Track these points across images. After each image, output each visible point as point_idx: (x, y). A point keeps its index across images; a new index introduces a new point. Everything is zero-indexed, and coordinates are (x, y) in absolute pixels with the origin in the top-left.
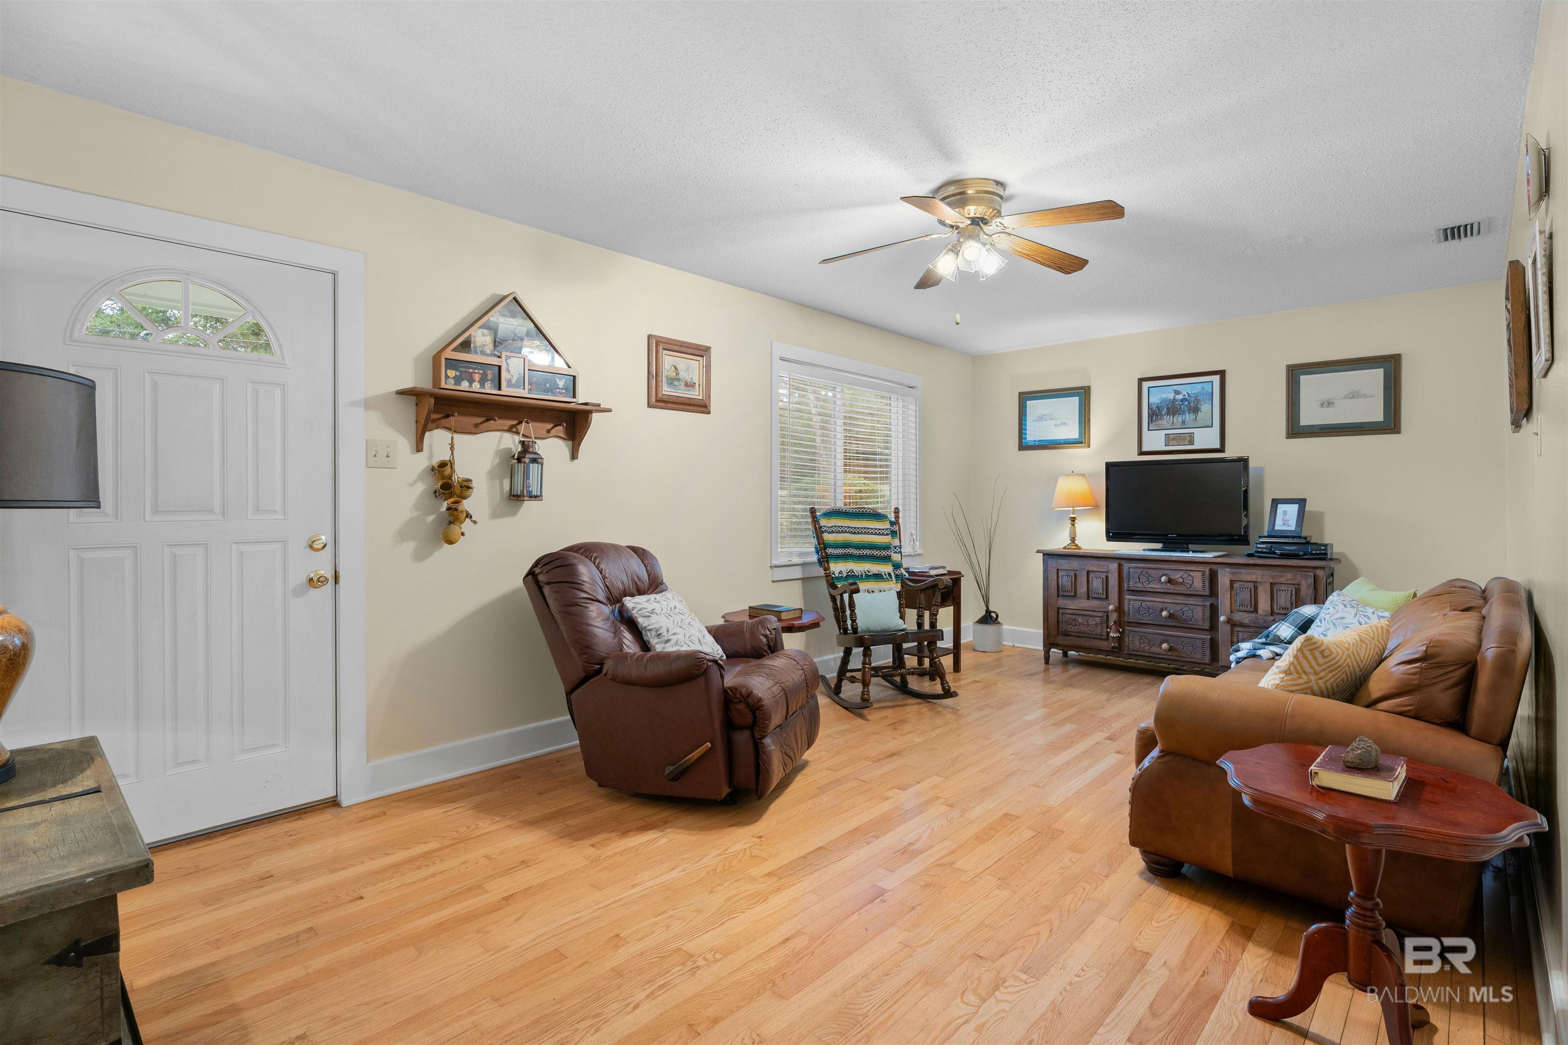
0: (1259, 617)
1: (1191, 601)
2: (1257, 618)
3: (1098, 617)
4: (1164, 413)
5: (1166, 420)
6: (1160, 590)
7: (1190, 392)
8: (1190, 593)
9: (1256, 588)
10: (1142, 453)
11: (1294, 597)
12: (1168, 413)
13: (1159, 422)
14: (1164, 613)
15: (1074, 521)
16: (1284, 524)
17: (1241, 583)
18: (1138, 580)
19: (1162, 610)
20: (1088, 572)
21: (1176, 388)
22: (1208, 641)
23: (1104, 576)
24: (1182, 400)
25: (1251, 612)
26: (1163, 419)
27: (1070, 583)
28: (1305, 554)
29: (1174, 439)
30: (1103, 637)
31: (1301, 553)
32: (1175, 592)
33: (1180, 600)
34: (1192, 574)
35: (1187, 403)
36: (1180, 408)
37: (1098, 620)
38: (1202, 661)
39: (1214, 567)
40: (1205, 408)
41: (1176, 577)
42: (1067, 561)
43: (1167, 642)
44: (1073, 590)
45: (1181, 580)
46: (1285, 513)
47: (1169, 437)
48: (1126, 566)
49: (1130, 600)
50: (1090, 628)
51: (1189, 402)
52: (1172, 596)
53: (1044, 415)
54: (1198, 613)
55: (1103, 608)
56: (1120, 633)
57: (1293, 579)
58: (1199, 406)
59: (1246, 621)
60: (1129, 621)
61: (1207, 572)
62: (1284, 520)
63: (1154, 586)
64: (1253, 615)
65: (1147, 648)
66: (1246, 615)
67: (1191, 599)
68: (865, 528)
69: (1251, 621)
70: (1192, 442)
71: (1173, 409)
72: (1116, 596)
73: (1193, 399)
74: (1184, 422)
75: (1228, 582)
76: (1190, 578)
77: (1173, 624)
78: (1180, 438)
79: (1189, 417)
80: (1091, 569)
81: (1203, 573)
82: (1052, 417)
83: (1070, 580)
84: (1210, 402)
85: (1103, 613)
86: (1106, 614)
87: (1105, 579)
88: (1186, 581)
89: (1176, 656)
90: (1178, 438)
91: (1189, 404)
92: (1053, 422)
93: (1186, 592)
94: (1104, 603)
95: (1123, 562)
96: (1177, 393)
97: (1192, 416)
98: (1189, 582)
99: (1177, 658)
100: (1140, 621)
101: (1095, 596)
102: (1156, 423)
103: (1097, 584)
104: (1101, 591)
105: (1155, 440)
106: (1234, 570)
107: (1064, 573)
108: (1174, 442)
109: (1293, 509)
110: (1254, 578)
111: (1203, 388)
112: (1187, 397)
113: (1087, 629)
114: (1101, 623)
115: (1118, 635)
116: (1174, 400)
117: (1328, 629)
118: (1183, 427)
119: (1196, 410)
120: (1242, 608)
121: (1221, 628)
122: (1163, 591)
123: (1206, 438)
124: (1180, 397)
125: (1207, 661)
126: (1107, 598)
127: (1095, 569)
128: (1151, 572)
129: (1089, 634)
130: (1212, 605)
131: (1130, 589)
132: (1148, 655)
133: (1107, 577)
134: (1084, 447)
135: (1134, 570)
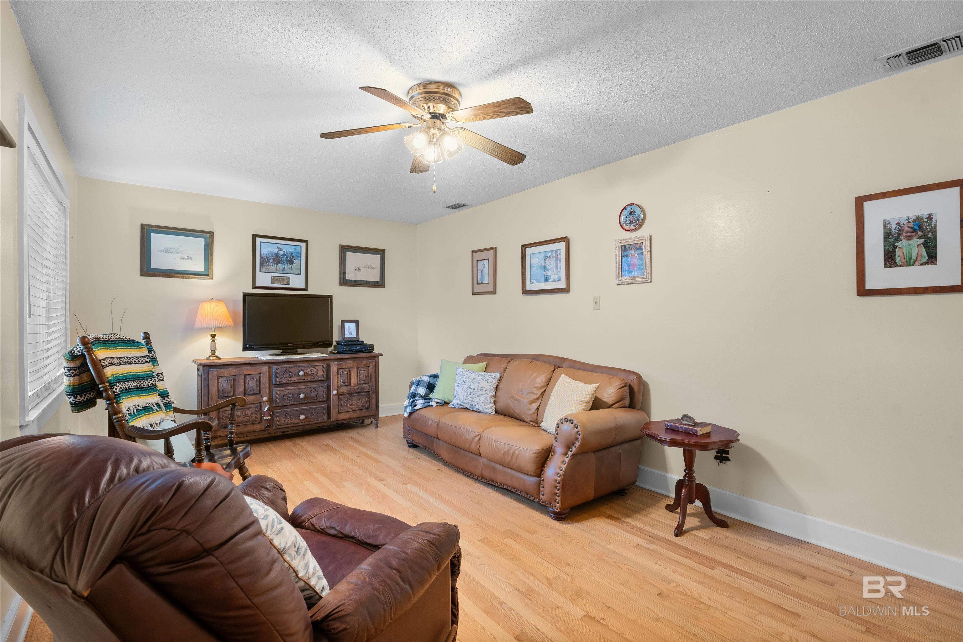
0: (351, 388)
1: (316, 385)
2: (350, 389)
3: (254, 407)
4: (271, 261)
5: (272, 267)
6: (297, 381)
7: (288, 250)
8: (315, 380)
9: (350, 371)
10: (255, 287)
11: (367, 374)
12: (273, 262)
13: (268, 267)
14: (302, 396)
15: (214, 337)
16: (350, 334)
17: (342, 370)
18: (282, 377)
19: (299, 394)
20: (245, 376)
21: (279, 246)
22: (326, 407)
23: (258, 376)
24: (283, 255)
25: (347, 386)
26: (270, 265)
27: (230, 386)
28: (365, 350)
29: (277, 280)
30: (258, 422)
31: (364, 350)
32: (307, 380)
33: (309, 385)
34: (317, 368)
35: (286, 257)
36: (281, 260)
37: (253, 410)
38: (323, 421)
39: (328, 362)
40: (296, 262)
41: (308, 371)
42: (227, 369)
43: (303, 414)
44: (233, 391)
45: (310, 373)
46: (349, 328)
47: (274, 278)
48: (274, 368)
49: (276, 391)
50: (247, 418)
51: (287, 256)
52: (304, 384)
53: (170, 248)
54: (321, 391)
55: (257, 400)
56: (271, 415)
57: (366, 364)
58: (293, 260)
59: (345, 391)
60: (276, 406)
61: (325, 366)
62: (349, 332)
63: (294, 379)
64: (349, 387)
65: (289, 421)
66: (345, 388)
67: (315, 384)
68: (124, 357)
69: (347, 391)
70: (288, 283)
71: (277, 259)
72: (267, 390)
73: (289, 255)
74: (284, 269)
75: (336, 370)
76: (316, 370)
77: (305, 402)
78: (281, 279)
79: (287, 266)
80: (248, 373)
81: (323, 366)
82: (179, 251)
83: (230, 383)
84: (300, 259)
85: (256, 404)
86: (259, 405)
87: (258, 380)
88: (314, 373)
89: (308, 422)
90: (280, 279)
91: (287, 258)
92: (179, 256)
93: (313, 380)
94: (258, 397)
95: (271, 365)
96: (279, 249)
97: (289, 266)
98: (315, 373)
99: (308, 423)
100: (284, 404)
101: (251, 392)
102: (265, 267)
103: (252, 383)
104: (256, 388)
105: (264, 279)
106: (339, 363)
107: (225, 379)
108: (278, 282)
109: (353, 325)
110: (349, 366)
111: (296, 249)
112: (286, 253)
113: (244, 419)
114: (255, 412)
115: (269, 417)
116: (278, 254)
117: (471, 385)
118: (283, 272)
119: (291, 263)
120: (343, 384)
121: (333, 398)
122: (299, 381)
123: (297, 281)
124: (281, 252)
125: (325, 420)
126: (260, 393)
127: (251, 373)
128: (292, 370)
129: (246, 422)
130: (327, 385)
131: (277, 383)
132: (290, 426)
133: (260, 377)
134: (209, 279)
135: (280, 369)
